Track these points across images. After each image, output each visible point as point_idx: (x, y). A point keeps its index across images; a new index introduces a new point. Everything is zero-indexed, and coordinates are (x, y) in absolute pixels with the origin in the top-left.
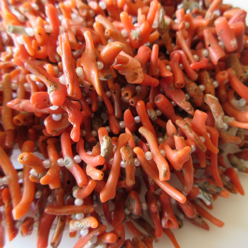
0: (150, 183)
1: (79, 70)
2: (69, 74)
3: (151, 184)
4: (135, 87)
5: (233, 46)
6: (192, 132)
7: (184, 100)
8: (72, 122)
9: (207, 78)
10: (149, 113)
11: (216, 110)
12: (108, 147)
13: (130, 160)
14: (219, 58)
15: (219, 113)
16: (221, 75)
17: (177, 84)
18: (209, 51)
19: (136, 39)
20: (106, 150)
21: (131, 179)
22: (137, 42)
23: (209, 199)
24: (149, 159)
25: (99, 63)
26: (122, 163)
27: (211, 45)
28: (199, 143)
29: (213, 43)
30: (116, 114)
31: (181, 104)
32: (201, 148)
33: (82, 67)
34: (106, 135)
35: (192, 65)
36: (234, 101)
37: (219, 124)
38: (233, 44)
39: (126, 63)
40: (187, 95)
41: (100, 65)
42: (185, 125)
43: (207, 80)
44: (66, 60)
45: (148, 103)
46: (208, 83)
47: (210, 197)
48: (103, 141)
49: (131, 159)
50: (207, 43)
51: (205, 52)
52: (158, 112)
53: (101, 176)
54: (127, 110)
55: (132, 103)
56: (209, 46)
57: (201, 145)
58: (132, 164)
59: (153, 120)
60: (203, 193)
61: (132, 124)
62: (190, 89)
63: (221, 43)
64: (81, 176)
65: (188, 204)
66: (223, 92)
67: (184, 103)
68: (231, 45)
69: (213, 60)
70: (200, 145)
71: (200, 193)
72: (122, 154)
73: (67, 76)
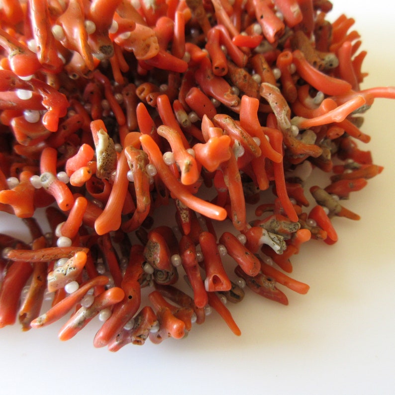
0: (183, 220)
1: (56, 29)
2: (40, 32)
3: (184, 222)
4: (159, 86)
5: (295, 15)
6: (238, 127)
7: (229, 93)
8: (47, 105)
9: (262, 63)
10: (178, 117)
11: (276, 103)
12: (107, 148)
13: (139, 162)
14: (275, 31)
15: (281, 107)
16: (282, 56)
17: (216, 68)
18: (262, 26)
19: (151, 8)
20: (104, 154)
21: (143, 194)
22: (153, 12)
23: (278, 242)
24: (170, 163)
25: (88, 23)
26: (130, 174)
27: (264, 16)
28: (248, 142)
29: (267, 14)
30: (129, 125)
31: (224, 98)
32: (253, 150)
33: (61, 25)
34: (102, 130)
35: (234, 40)
36: (308, 101)
37: (283, 123)
38: (295, 12)
39: (131, 27)
40: (234, 89)
41: (89, 26)
42: (226, 118)
43: (262, 66)
44: (36, 13)
45: (176, 102)
46: (264, 69)
47: (279, 239)
48: (98, 139)
49: (141, 161)
50: (258, 15)
51: (256, 27)
52: (193, 115)
53: (87, 173)
54: (139, 105)
55: (151, 100)
56: (262, 17)
57: (252, 145)
58: (143, 170)
59: (185, 127)
60: (269, 234)
61: (151, 131)
62: (237, 76)
63: (279, 15)
64: (63, 192)
65: (246, 253)
66: (289, 85)
67: (228, 96)
68: (293, 13)
69: (268, 36)
70: (250, 145)
71: (264, 235)
72: (127, 157)
73: (37, 35)
